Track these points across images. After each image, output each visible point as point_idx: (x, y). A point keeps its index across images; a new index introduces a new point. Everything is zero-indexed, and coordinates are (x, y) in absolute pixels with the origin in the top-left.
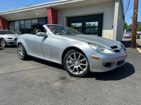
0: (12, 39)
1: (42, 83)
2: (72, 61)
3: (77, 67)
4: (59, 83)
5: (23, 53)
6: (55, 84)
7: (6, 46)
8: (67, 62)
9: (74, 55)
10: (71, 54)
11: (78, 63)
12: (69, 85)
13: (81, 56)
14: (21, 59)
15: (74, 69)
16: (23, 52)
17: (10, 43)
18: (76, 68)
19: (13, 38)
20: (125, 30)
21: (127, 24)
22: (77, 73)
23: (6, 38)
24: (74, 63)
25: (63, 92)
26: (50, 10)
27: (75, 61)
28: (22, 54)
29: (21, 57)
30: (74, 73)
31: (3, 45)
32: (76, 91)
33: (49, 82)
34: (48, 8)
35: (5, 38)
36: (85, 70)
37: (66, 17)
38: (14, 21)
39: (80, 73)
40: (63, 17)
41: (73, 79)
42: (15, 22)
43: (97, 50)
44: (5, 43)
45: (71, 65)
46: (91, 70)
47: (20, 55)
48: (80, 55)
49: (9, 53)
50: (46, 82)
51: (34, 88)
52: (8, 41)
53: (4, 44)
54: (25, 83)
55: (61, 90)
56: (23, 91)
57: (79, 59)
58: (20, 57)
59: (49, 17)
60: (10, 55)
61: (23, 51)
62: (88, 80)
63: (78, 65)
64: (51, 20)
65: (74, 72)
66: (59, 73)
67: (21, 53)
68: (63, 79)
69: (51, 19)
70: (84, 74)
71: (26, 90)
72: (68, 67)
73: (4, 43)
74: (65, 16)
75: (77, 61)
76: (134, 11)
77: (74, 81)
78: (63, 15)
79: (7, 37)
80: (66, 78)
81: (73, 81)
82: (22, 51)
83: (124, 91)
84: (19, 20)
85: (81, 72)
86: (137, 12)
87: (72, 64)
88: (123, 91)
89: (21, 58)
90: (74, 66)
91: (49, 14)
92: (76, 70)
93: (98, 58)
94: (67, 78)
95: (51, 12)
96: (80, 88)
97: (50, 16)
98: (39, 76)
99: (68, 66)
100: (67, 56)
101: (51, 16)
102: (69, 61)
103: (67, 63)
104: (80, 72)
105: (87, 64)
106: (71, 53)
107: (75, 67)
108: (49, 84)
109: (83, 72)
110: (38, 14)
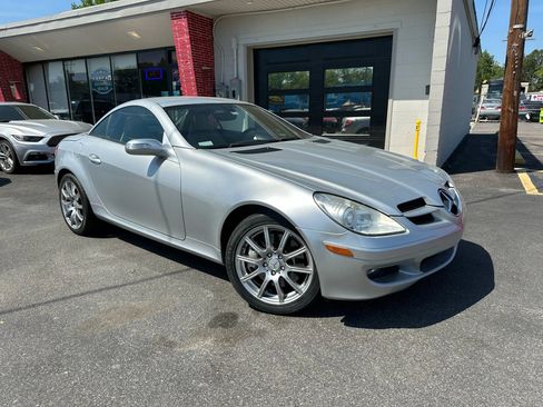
0: (41, 143)
1: (147, 342)
2: (259, 256)
3: (275, 278)
4: (209, 342)
5: (81, 211)
6: (192, 348)
7: (19, 169)
8: (240, 258)
9: (263, 234)
10: (252, 231)
11: (278, 265)
12: (244, 352)
13: (290, 239)
14: (75, 232)
15: (264, 285)
16: (81, 207)
17: (30, 157)
18: (271, 281)
19: (42, 138)
20: (485, 89)
21: (495, 59)
22: (275, 300)
23: (17, 137)
24: (264, 264)
25: (218, 380)
26: (184, 22)
27: (269, 254)
28: (75, 212)
29: (73, 223)
30: (265, 300)
31: (7, 165)
32: (266, 376)
33: (171, 338)
34: (175, 14)
35: (12, 139)
36: (304, 287)
37: (248, 48)
38: (44, 63)
39: (287, 301)
40: (234, 46)
41: (262, 322)
42: (51, 65)
43: (345, 219)
44: (14, 156)
45: (253, 270)
46: (323, 294)
47: (69, 215)
48: (287, 233)
49: (29, 203)
50: (163, 338)
51: (118, 366)
52: (25, 150)
53: (11, 161)
54: (85, 341)
55: (214, 374)
56: (77, 380)
57: (281, 248)
58: (70, 222)
59: (179, 50)
60: (34, 209)
61: (79, 202)
62: (314, 325)
63: (278, 271)
64: (190, 63)
65: (264, 295)
66: (211, 295)
67: (72, 208)
68: (225, 326)
69: (190, 57)
70: (303, 305)
71: (87, 373)
72: (245, 278)
73: (10, 157)
74: (242, 42)
75: (275, 257)
76: (511, 25)
77: (264, 331)
78: (234, 40)
79: (21, 134)
80: (234, 317)
81: (261, 333)
82: (75, 203)
83: (437, 374)
84: (64, 60)
85: (292, 297)
86: (524, 29)
87: (257, 267)
88: (435, 373)
89: (74, 227)
90: (264, 275)
91: (181, 38)
92: (271, 289)
93: (347, 253)
94: (240, 320)
95: (186, 30)
96: (283, 361)
97: (183, 44)
98: (138, 313)
99: (244, 274)
100: (240, 238)
101: (189, 46)
102: (247, 254)
103: (238, 264)
104: (285, 298)
105: (310, 269)
106: (252, 226)
107: (269, 277)
108: (171, 345)
109: (298, 296)
110: (137, 37)
